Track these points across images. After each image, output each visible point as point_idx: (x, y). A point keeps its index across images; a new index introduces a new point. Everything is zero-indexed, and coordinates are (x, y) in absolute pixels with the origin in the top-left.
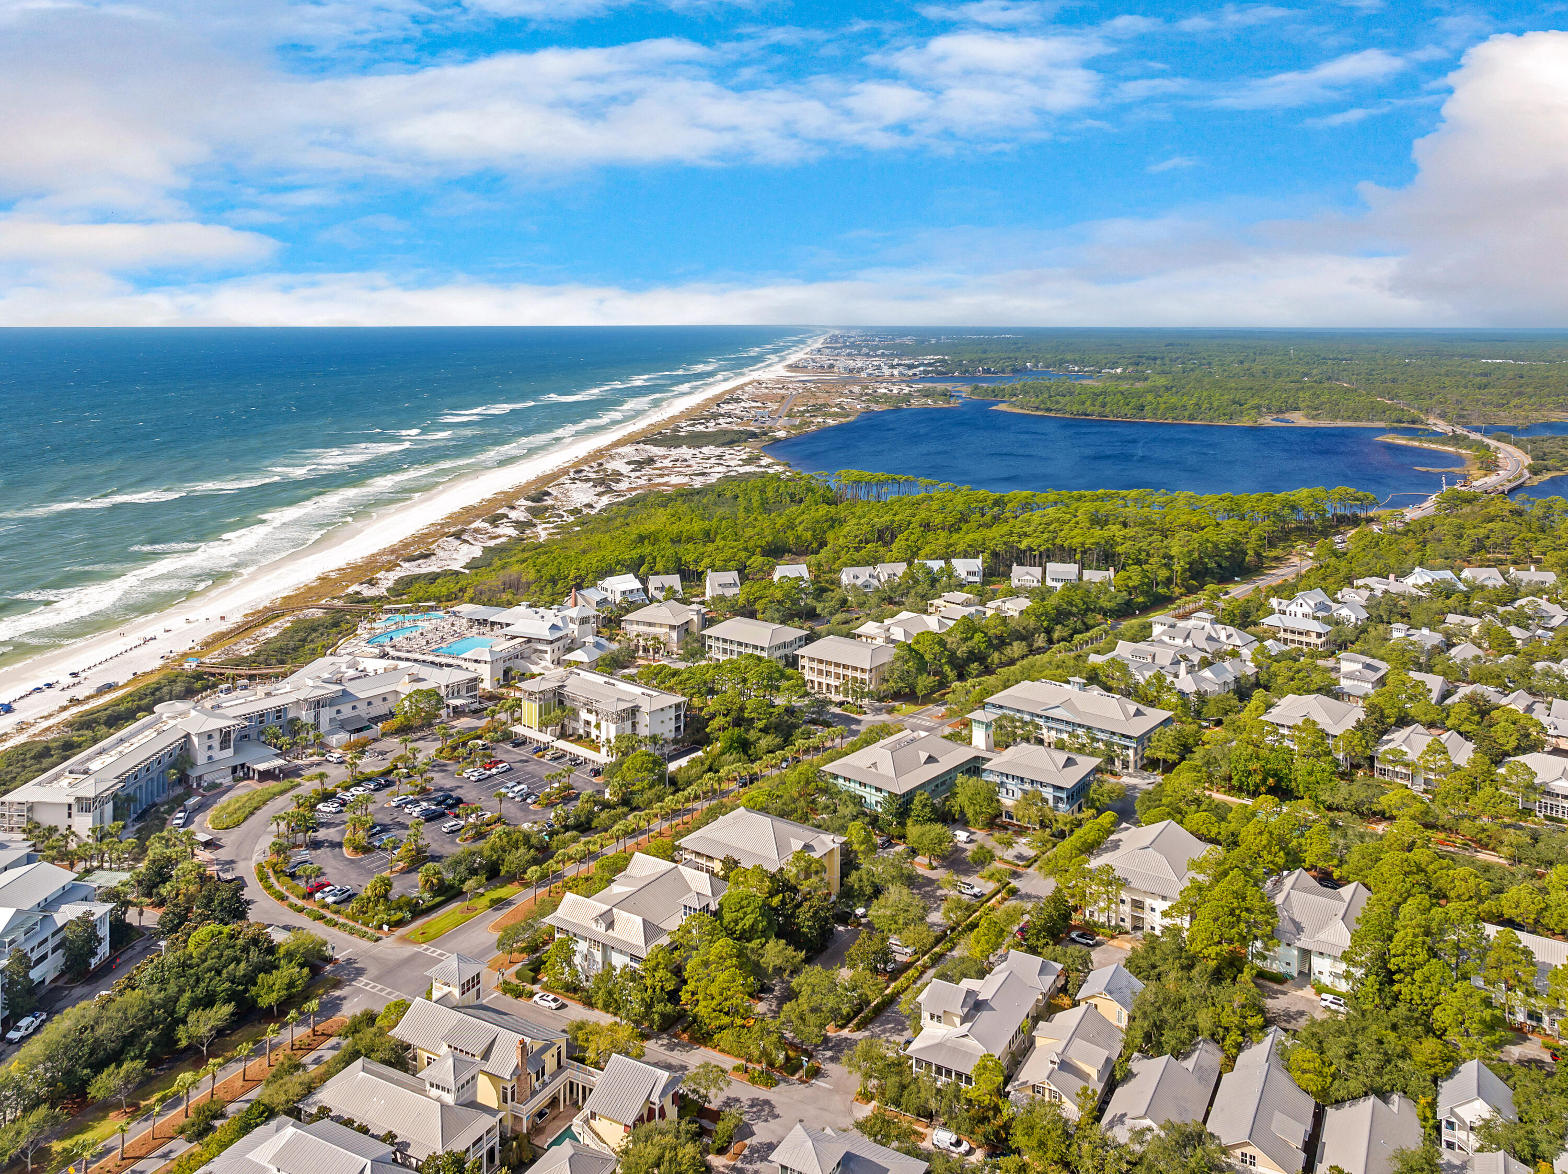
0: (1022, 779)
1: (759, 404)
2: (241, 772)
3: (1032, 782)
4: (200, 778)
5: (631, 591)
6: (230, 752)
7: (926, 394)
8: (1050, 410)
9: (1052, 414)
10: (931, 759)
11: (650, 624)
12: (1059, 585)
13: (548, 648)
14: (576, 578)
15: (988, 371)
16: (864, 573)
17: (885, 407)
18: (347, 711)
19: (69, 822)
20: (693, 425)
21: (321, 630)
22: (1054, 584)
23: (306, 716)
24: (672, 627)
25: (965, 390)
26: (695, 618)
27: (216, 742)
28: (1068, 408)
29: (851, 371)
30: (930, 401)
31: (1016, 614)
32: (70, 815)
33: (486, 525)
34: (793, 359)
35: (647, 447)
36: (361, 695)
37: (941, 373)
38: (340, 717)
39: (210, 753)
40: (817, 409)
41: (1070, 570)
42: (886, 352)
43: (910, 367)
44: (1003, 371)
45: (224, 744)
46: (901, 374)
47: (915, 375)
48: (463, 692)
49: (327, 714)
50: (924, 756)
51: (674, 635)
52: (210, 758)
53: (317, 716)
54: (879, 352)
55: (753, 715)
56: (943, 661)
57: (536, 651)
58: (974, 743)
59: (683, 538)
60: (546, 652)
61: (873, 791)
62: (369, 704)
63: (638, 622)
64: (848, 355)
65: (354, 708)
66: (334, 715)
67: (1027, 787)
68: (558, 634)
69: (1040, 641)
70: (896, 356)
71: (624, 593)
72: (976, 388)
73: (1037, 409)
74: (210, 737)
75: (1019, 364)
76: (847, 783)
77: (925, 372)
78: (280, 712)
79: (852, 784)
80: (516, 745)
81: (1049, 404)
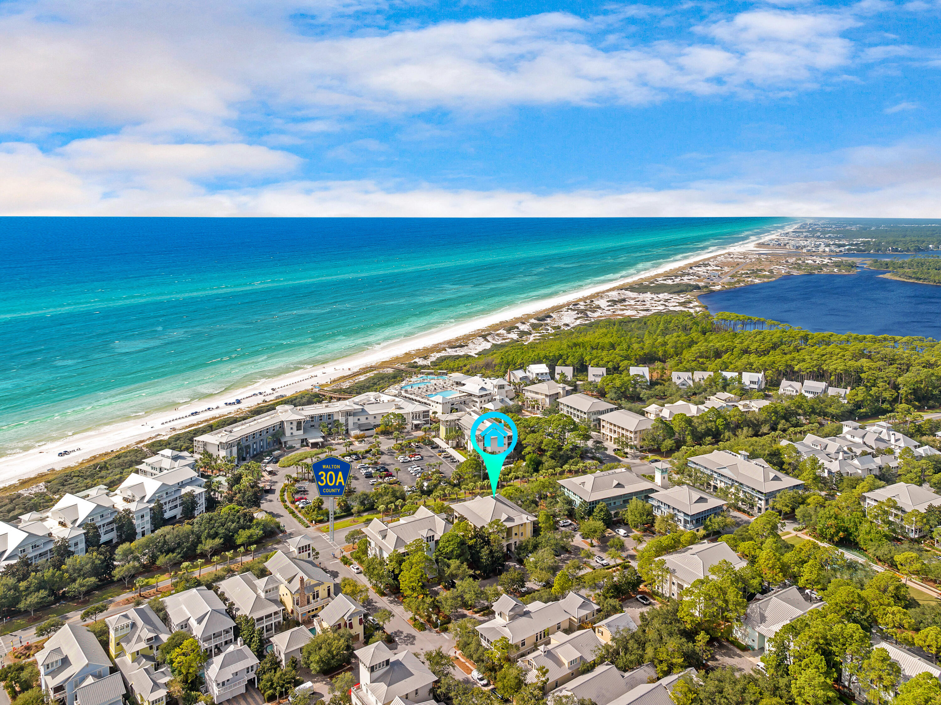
0: (669, 506)
1: (719, 268)
2: (304, 442)
3: (674, 509)
4: (285, 442)
5: (542, 374)
6: (301, 432)
7: (837, 265)
8: (919, 279)
9: (920, 282)
10: (619, 486)
11: (537, 393)
12: (810, 396)
15: (896, 250)
16: (685, 375)
17: (802, 273)
18: (363, 420)
20: (665, 280)
22: (806, 394)
23: (342, 420)
24: (546, 396)
25: (868, 263)
26: (561, 392)
27: (294, 426)
29: (797, 248)
30: (836, 270)
31: (757, 410)
32: (218, 452)
34: (766, 238)
35: (626, 292)
36: (370, 413)
37: (861, 251)
38: (359, 422)
39: (292, 431)
40: (755, 273)
41: (821, 385)
42: (832, 235)
43: (840, 246)
44: (908, 250)
45: (298, 429)
46: (831, 251)
47: (841, 251)
48: (421, 418)
49: (351, 420)
50: (616, 483)
51: (547, 400)
52: (292, 433)
53: (347, 420)
54: (827, 236)
56: (687, 433)
57: (473, 401)
58: (654, 481)
59: (599, 347)
60: (477, 402)
61: (579, 498)
62: (375, 417)
63: (530, 391)
64: (805, 237)
65: (367, 418)
66: (356, 421)
67: (671, 511)
68: (484, 393)
69: (765, 429)
70: (836, 238)
71: (538, 374)
72: (876, 261)
73: (910, 277)
74: (291, 423)
75: (922, 246)
76: (568, 492)
77: (848, 250)
78: (330, 415)
79: (570, 493)
80: (433, 448)
81: (918, 275)
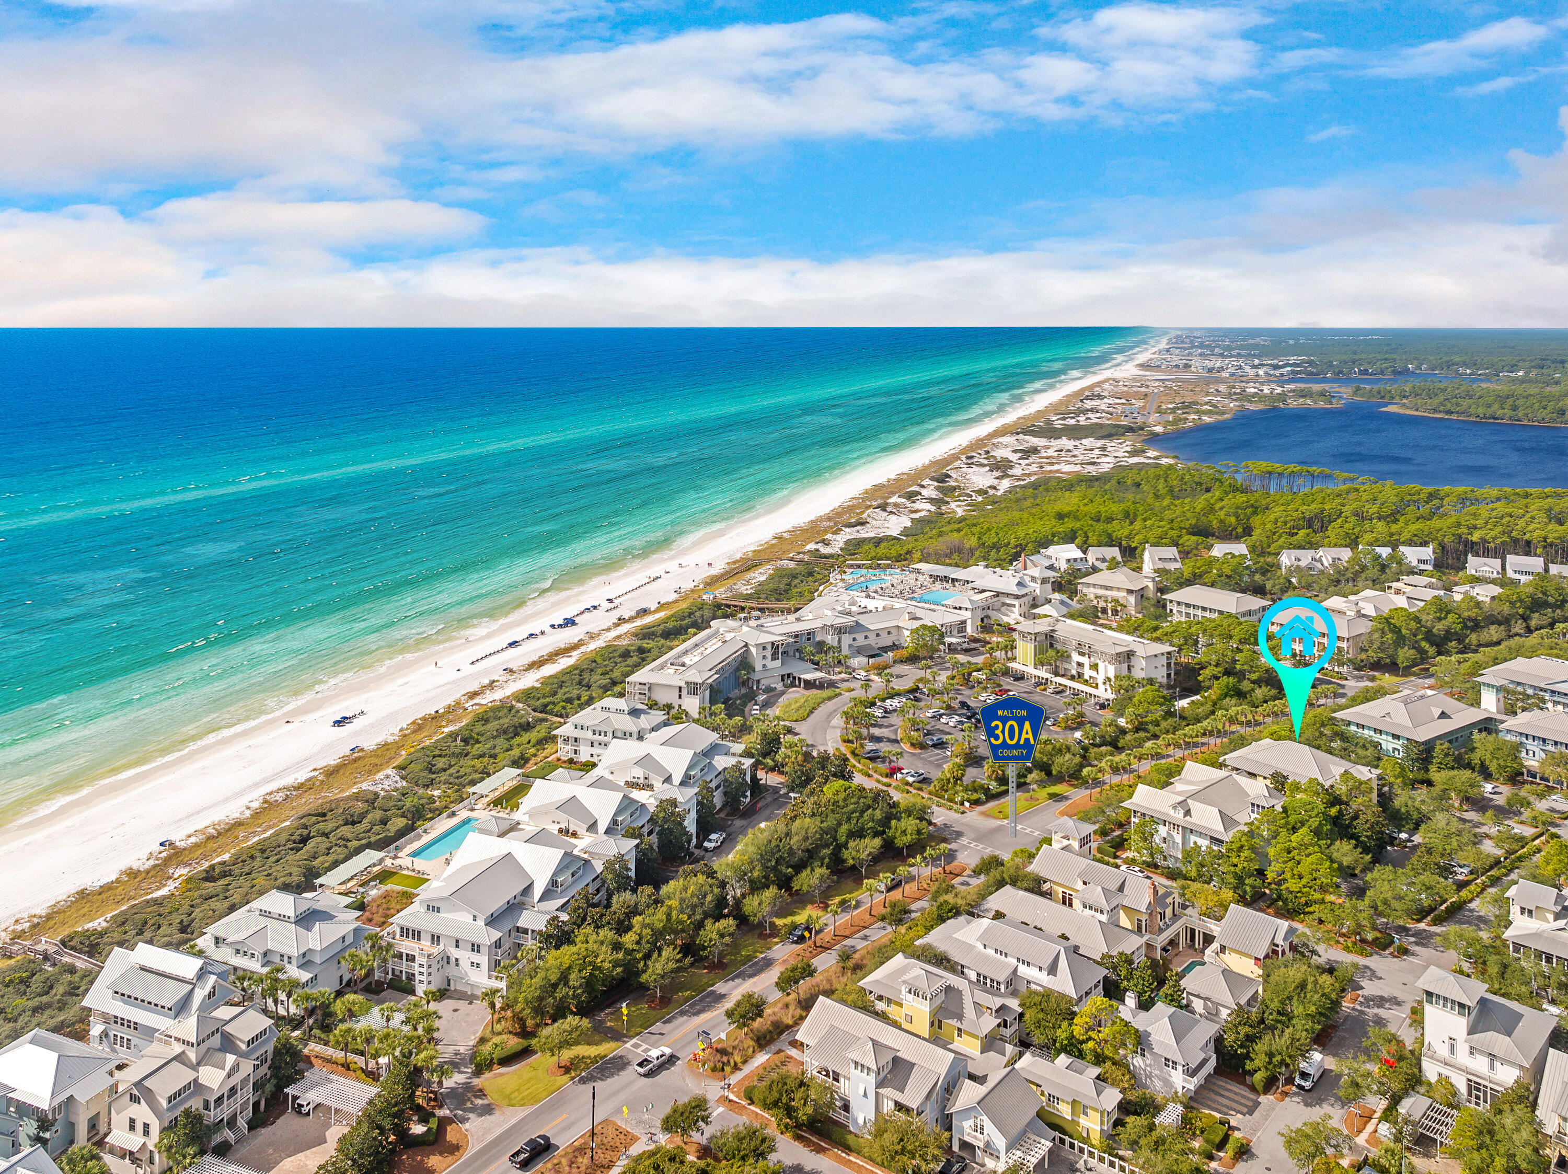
0: (1544, 740)
1: (1123, 401)
2: (790, 680)
3: (1556, 743)
4: (758, 681)
5: (1075, 560)
6: (778, 663)
7: (1303, 394)
8: (1449, 412)
9: (1454, 417)
10: (1443, 715)
11: (1107, 588)
12: (1524, 579)
13: (1016, 602)
14: (1016, 546)
15: (1365, 372)
16: (1306, 557)
17: (1260, 407)
18: (861, 641)
19: (680, 702)
20: (1064, 419)
21: (800, 577)
22: (1517, 576)
23: (831, 639)
24: (1130, 592)
25: (1346, 392)
26: (1151, 585)
27: (768, 653)
28: (1472, 411)
29: (1210, 370)
30: (1309, 402)
31: (1488, 599)
32: (680, 697)
33: (903, 500)
34: (1142, 358)
35: (1027, 437)
36: (871, 627)
37: (1312, 374)
38: (856, 644)
39: (764, 662)
40: (1188, 407)
41: (1536, 563)
42: (1243, 353)
43: (1276, 367)
44: (1382, 373)
45: (774, 656)
46: (1267, 374)
47: (1282, 375)
48: (955, 632)
49: (846, 639)
50: (1437, 712)
51: (1132, 599)
52: (764, 666)
53: (839, 641)
54: (1235, 352)
55: (1246, 667)
56: (1420, 637)
57: (1004, 604)
58: (1483, 706)
59: (1103, 518)
60: (1014, 606)
61: (1390, 738)
62: (878, 635)
63: (1094, 585)
64: (1201, 355)
65: (866, 637)
66: (852, 641)
67: (1550, 748)
68: (1023, 591)
69: (1518, 627)
70: (1255, 356)
71: (1069, 561)
72: (1358, 389)
73: (1435, 411)
74: (764, 648)
75: (1399, 366)
76: (1360, 730)
77: (1293, 372)
78: (810, 635)
79: (1366, 732)
80: (1017, 679)
81: (1449, 406)
